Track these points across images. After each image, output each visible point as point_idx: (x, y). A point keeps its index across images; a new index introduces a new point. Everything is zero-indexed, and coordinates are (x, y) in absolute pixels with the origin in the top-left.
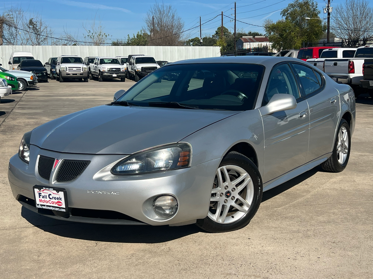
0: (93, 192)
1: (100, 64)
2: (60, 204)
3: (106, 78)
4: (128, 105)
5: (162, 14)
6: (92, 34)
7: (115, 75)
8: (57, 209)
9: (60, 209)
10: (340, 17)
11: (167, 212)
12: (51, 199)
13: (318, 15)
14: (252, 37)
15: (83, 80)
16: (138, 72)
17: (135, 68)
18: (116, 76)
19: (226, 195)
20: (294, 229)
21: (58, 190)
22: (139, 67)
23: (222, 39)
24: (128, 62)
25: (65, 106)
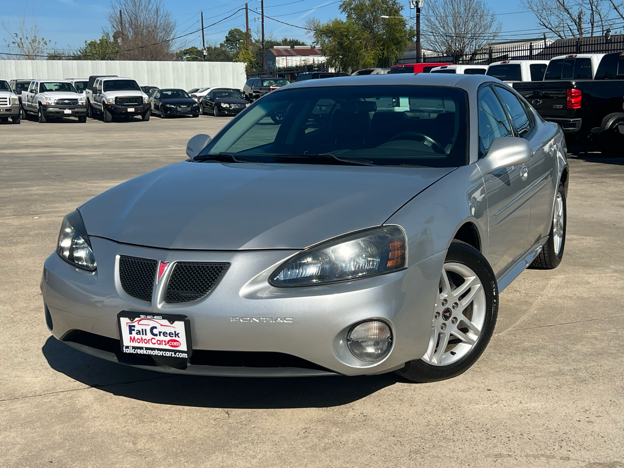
0: (241, 321)
1: (40, 92)
2: (175, 344)
3: (52, 116)
4: (235, 160)
5: (137, 6)
6: (21, 39)
7: (67, 111)
8: (168, 354)
9: (175, 354)
10: (433, 15)
11: (371, 350)
12: (156, 335)
13: (400, 12)
14: (289, 47)
15: (10, 120)
16: (109, 105)
17: (104, 99)
18: (71, 113)
19: (445, 316)
20: (552, 370)
21: (172, 318)
22: (111, 96)
23: (247, 50)
24: (89, 89)
25: (6, 167)
